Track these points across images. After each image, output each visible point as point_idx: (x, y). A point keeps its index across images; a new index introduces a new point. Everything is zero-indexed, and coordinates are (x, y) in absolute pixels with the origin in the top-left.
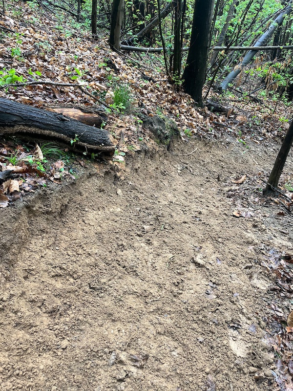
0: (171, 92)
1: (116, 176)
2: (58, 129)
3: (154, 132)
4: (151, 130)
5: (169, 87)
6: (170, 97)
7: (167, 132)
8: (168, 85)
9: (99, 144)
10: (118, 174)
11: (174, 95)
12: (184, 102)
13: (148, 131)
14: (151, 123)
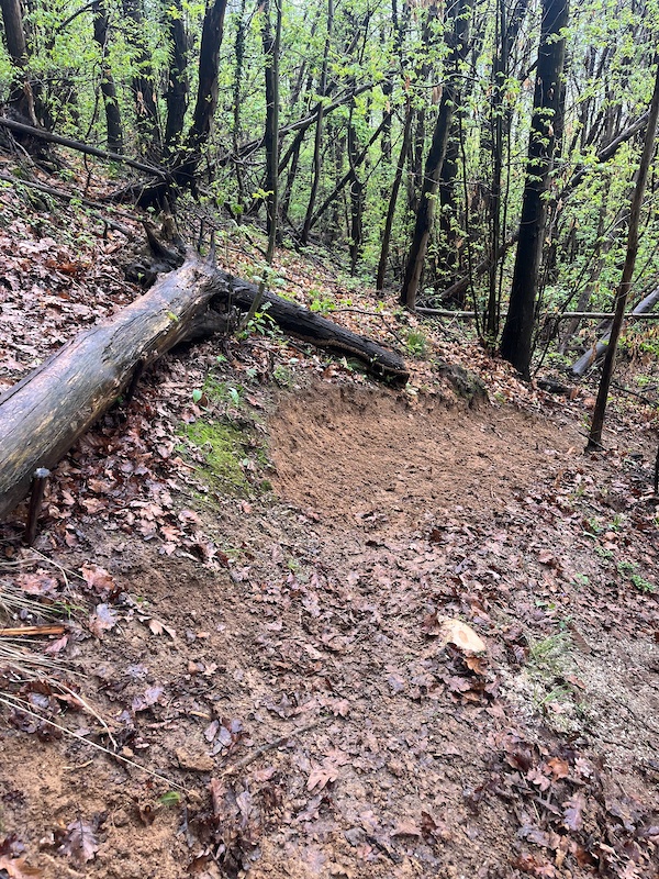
0: (482, 356)
1: (407, 405)
2: (361, 347)
3: (454, 381)
4: (449, 378)
5: (480, 352)
6: (481, 362)
7: (469, 385)
8: (480, 348)
9: (395, 366)
10: (410, 404)
11: (487, 360)
12: (501, 370)
13: (445, 379)
14: (450, 371)
